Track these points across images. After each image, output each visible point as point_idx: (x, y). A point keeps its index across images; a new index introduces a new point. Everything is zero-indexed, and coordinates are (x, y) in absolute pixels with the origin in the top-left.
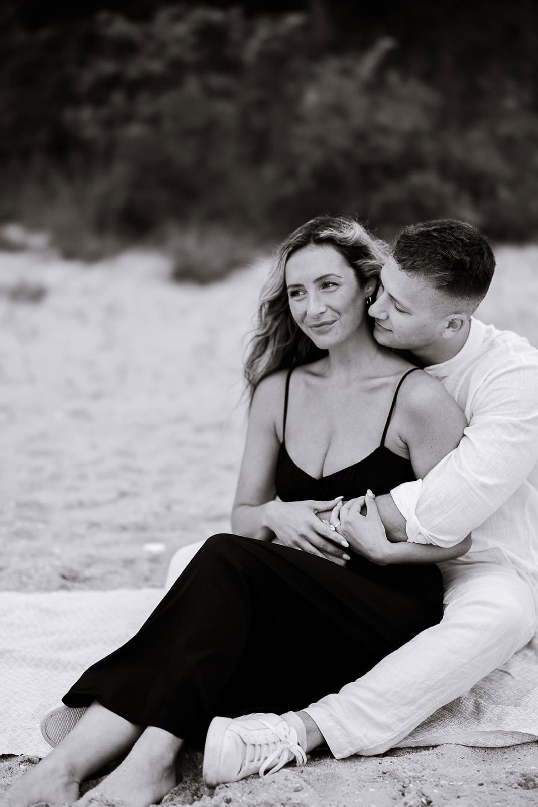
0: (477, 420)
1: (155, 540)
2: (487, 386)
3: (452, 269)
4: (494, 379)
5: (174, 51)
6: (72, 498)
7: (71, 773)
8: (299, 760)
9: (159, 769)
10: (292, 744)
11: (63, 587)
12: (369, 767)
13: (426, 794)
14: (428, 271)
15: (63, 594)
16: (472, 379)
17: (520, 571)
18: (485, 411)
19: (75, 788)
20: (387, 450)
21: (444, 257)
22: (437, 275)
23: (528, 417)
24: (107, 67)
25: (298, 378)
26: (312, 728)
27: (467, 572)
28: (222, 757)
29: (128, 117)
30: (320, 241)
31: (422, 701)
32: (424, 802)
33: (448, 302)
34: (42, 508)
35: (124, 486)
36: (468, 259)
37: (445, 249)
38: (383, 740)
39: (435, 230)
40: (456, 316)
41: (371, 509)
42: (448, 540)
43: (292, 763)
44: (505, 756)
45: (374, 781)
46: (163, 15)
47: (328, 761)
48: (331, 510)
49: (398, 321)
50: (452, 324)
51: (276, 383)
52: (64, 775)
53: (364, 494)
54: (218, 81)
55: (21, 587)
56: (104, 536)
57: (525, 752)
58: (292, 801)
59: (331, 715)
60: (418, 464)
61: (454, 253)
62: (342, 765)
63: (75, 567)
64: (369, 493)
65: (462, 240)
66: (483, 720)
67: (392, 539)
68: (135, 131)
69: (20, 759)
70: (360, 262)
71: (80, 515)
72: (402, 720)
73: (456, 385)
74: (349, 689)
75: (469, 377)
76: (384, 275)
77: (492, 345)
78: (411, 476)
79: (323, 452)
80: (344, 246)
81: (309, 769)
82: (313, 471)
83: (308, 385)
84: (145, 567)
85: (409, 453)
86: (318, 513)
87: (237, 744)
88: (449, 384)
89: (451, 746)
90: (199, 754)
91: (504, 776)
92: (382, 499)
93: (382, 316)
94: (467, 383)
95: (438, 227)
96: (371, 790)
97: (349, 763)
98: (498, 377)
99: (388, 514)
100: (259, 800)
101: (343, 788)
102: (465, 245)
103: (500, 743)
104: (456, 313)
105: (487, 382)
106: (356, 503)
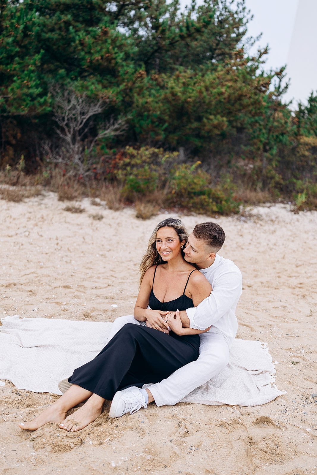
0: (215, 289)
1: (115, 303)
2: (220, 277)
3: (212, 239)
4: (222, 275)
5: (144, 158)
6: (94, 285)
7: (63, 410)
8: (145, 408)
9: (95, 410)
10: (143, 402)
11: (83, 319)
12: (168, 411)
13: (187, 428)
14: (204, 239)
15: (82, 322)
16: (215, 274)
17: (225, 336)
18: (218, 286)
19: (64, 414)
20: (185, 296)
21: (210, 234)
22: (207, 240)
23: (232, 289)
24: (127, 160)
25: (159, 269)
26: (151, 396)
27: (208, 337)
28: (116, 410)
29: (131, 174)
30: (169, 226)
31: (189, 388)
32: (186, 431)
33: (210, 249)
34: (85, 288)
35: (110, 283)
36: (218, 235)
37: (210, 232)
38: (175, 401)
39: (207, 225)
40: (212, 254)
41: (178, 317)
42: (203, 328)
43: (142, 408)
44: (216, 409)
45: (169, 418)
46: (142, 149)
47: (155, 407)
48: (166, 315)
49: (193, 254)
50: (211, 256)
51: (152, 270)
52: (60, 411)
53: (176, 311)
54: (154, 167)
55: (70, 318)
56: (100, 300)
57: (222, 409)
58: (140, 427)
59: (158, 392)
60: (195, 302)
61: (213, 233)
62: (159, 409)
63: (89, 312)
64: (178, 310)
65: (216, 229)
66: (209, 392)
67: (184, 327)
68: (131, 177)
69: (50, 394)
70: (181, 235)
71: (95, 292)
72: (181, 394)
73: (210, 276)
74: (164, 381)
75: (214, 273)
76: (189, 239)
77: (222, 264)
78: (192, 306)
79: (164, 294)
80: (176, 229)
81: (148, 411)
82: (161, 300)
83: (161, 271)
84: (110, 313)
85: (192, 297)
86: (161, 315)
87: (122, 404)
88: (207, 275)
89: (198, 404)
90: (110, 401)
91: (215, 421)
92: (182, 312)
93: (188, 252)
94: (213, 275)
95: (207, 224)
96: (168, 422)
97: (162, 408)
98: (223, 275)
99: (183, 317)
100: (128, 426)
101: (158, 422)
102: (217, 231)
103: (214, 404)
104: (212, 252)
105: (220, 276)
106: (173, 313)
